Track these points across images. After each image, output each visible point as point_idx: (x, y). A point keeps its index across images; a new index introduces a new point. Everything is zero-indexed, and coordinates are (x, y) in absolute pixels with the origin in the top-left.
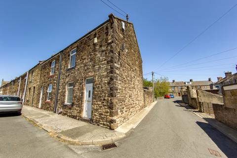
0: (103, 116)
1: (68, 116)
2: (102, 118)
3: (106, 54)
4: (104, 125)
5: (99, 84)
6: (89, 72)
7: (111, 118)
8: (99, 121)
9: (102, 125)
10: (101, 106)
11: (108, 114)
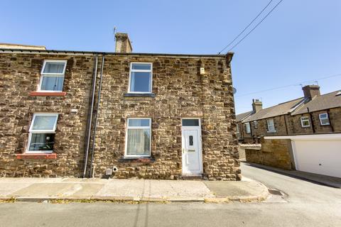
0: (225, 168)
1: (140, 177)
2: (224, 171)
3: (222, 94)
4: (227, 177)
5: (215, 129)
6: (193, 110)
7: (237, 168)
8: (219, 174)
9: (224, 179)
10: (221, 157)
11: (233, 164)
